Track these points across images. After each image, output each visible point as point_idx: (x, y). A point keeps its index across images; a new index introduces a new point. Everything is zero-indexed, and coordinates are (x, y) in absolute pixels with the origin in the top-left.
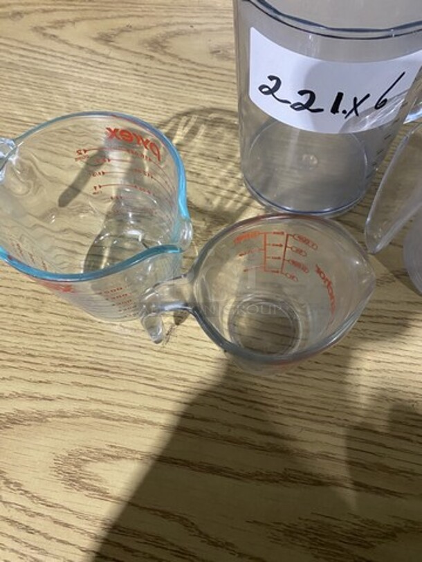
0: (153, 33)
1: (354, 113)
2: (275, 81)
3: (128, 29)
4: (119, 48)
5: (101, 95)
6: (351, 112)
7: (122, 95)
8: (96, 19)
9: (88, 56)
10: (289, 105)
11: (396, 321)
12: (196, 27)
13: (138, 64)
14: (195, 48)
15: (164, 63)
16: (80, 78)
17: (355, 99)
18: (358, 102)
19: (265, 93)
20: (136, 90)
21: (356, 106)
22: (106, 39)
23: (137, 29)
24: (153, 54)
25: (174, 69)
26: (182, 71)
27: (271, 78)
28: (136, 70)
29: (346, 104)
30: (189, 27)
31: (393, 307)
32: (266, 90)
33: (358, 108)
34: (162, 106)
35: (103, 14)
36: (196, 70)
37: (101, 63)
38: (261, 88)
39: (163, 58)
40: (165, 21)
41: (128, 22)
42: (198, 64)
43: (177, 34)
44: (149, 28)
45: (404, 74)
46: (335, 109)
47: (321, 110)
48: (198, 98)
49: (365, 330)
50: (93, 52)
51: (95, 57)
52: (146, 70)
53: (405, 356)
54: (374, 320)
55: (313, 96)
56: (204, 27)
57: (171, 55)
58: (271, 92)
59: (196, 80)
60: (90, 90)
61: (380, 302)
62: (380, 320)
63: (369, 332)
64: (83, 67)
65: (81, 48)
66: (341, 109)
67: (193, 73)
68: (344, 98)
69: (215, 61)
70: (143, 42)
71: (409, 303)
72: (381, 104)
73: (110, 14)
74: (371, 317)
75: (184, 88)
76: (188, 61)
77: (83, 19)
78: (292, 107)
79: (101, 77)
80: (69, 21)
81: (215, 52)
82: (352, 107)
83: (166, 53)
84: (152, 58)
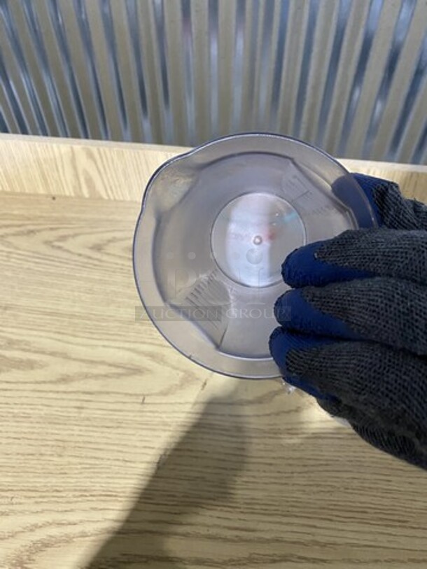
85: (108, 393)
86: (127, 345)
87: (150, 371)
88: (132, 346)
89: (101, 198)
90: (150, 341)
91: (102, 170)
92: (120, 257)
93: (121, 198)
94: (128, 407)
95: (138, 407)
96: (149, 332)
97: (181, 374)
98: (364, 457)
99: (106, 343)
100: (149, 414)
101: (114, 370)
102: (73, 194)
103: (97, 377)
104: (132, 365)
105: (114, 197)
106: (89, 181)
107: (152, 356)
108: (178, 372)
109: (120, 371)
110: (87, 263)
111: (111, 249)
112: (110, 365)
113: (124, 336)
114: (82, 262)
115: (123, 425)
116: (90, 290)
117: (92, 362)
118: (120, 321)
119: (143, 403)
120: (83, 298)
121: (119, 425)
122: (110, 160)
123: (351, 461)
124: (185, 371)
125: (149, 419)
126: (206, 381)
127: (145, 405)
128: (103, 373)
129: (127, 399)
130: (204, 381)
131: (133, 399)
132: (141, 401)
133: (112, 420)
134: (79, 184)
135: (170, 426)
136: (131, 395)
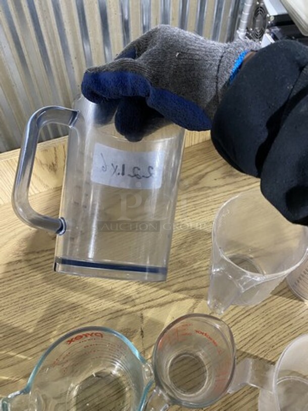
31: (228, 317)
39: (27, 258)
40: (12, 234)
44: (5, 244)
52: (22, 270)
57: (30, 253)
70: (8, 255)
76: (43, 251)
84: (20, 261)
130: (140, 330)
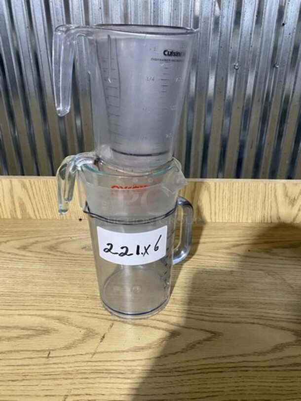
0: (50, 243)
1: (146, 254)
2: (110, 246)
3: (37, 242)
4: (31, 251)
5: (19, 274)
6: (145, 253)
7: (31, 273)
8: (19, 239)
9: (13, 256)
10: (118, 255)
11: (199, 371)
12: (73, 238)
13: (41, 258)
14: (74, 247)
15: (56, 256)
16: (8, 267)
17: (145, 247)
18: (147, 248)
19: (107, 252)
20: (40, 270)
21: (146, 250)
22: (24, 248)
23: (41, 242)
24: (49, 252)
25: (62, 258)
26: (66, 258)
27: (108, 244)
28: (41, 260)
29: (142, 250)
30: (69, 239)
31: (195, 363)
32: (107, 250)
33: (148, 251)
34: (56, 276)
35: (24, 237)
36: (73, 257)
37: (20, 259)
38: (104, 250)
39: (55, 253)
40: (57, 237)
41: (36, 239)
42: (75, 254)
43: (63, 242)
44: (48, 241)
45: (161, 236)
46: (138, 253)
47: (132, 254)
48: (75, 269)
49: (182, 380)
50: (16, 254)
51: (17, 257)
52: (46, 260)
53: (209, 392)
54: (186, 373)
55: (127, 249)
56: (78, 238)
57: (60, 251)
58: (109, 250)
59: (74, 261)
60: (13, 272)
61: (188, 361)
62: (189, 372)
63: (185, 381)
64: (10, 262)
65: (9, 253)
66: (140, 252)
67: (72, 258)
68: (140, 247)
69: (84, 252)
70: (44, 248)
71: (204, 359)
72: (156, 249)
73: (26, 237)
74: (184, 371)
75: (67, 266)
76: (69, 253)
77: (11, 240)
78: (120, 255)
79: (20, 266)
80: (3, 242)
81: (84, 248)
82: (145, 251)
83: (57, 251)
84: (49, 254)
85: (18, 351)
86: (39, 313)
87: (56, 331)
88: (43, 313)
89: (30, 218)
90: (58, 308)
91: (32, 197)
92: (40, 253)
93: (45, 217)
94: (34, 361)
95: (44, 361)
96: (58, 302)
97: (83, 331)
98: (244, 386)
99: (21, 312)
100: (52, 366)
101: (26, 332)
102: (10, 217)
103: (9, 339)
104: (42, 327)
105: (40, 217)
106: (22, 206)
107: (59, 319)
108: (81, 330)
109: (30, 332)
110: (13, 258)
111: (34, 248)
112: (23, 329)
113: (37, 306)
114: (10, 258)
115: (28, 377)
116: (13, 276)
117: (7, 327)
118: (36, 296)
119: (48, 357)
120: (7, 282)
121: (25, 377)
122: (38, 189)
123: (234, 391)
124: (87, 328)
125: (52, 370)
126: (104, 335)
127: (50, 359)
128: (15, 335)
129: (34, 355)
130: (103, 335)
131: (41, 354)
132: (47, 356)
133: (18, 374)
134: (15, 209)
135: (71, 374)
136: (38, 351)
